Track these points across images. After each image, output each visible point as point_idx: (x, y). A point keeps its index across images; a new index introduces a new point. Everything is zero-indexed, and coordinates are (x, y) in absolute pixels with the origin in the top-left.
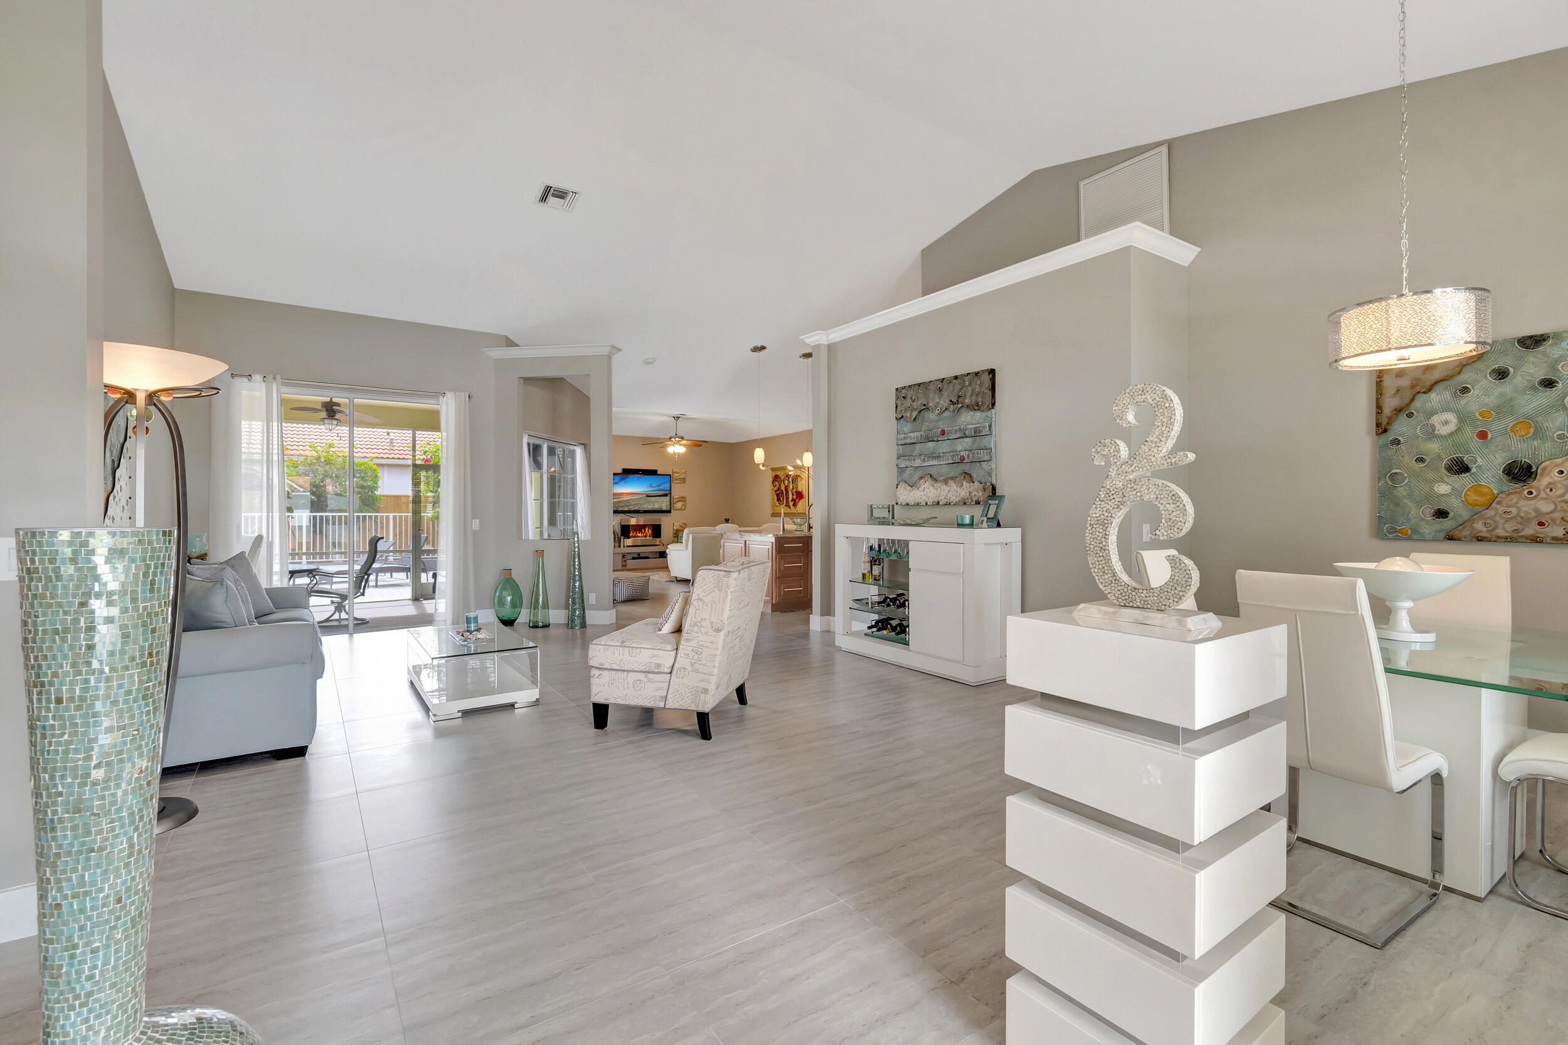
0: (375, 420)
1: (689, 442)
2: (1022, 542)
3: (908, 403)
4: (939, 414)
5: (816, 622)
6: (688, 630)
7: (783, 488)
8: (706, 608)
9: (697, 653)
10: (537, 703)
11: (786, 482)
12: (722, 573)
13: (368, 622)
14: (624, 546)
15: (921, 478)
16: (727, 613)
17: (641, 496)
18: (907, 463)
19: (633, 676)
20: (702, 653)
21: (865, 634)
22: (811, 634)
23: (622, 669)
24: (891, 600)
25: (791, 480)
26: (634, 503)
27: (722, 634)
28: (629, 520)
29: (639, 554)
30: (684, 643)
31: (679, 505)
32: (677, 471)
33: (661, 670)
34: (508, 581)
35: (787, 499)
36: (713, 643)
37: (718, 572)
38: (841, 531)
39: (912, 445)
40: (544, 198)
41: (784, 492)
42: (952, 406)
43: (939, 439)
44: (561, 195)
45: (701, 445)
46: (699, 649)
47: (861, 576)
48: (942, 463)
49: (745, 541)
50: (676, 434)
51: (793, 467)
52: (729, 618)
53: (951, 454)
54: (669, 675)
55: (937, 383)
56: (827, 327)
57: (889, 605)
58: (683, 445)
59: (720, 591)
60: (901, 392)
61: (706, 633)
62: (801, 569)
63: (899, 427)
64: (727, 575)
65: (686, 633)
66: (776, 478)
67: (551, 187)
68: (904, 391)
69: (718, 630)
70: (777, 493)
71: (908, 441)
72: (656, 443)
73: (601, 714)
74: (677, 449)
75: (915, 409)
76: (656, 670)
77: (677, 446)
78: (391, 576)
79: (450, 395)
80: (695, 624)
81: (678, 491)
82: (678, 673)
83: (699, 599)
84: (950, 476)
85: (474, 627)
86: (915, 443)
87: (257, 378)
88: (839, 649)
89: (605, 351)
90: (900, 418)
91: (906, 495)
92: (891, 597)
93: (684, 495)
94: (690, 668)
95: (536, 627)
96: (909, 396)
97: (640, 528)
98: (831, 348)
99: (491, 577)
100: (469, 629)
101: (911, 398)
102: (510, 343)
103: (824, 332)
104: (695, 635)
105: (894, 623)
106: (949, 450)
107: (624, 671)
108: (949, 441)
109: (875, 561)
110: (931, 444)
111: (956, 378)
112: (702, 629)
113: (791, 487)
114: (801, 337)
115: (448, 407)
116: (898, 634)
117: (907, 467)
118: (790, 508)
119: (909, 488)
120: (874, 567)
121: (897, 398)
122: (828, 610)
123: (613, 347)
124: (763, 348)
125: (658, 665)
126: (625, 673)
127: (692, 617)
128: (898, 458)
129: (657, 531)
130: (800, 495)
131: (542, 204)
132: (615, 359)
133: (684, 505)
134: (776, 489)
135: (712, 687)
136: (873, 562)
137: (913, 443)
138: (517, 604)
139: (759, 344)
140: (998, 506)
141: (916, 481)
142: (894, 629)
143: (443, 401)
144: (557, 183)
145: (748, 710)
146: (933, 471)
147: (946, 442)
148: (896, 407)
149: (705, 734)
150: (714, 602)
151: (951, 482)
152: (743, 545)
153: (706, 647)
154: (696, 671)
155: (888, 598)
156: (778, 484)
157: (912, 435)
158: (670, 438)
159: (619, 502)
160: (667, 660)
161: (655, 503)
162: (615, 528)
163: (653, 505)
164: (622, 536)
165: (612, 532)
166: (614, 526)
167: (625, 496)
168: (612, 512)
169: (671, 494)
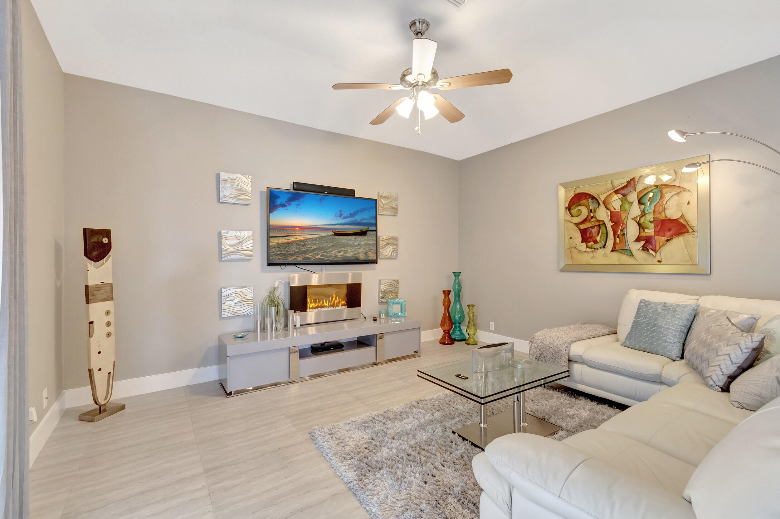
14: (294, 327)
17: (325, 234)
26: (314, 247)
28: (309, 279)
31: (388, 251)
32: (386, 195)
41: (609, 224)
70: (582, 227)
93: (395, 235)
129: (353, 295)
133: (396, 250)
134: (576, 220)
159: (288, 244)
161: (348, 246)
162: (277, 293)
163: (349, 250)
164: (291, 308)
165: (272, 301)
166: (275, 289)
167: (297, 234)
168: (269, 264)
169: (376, 231)
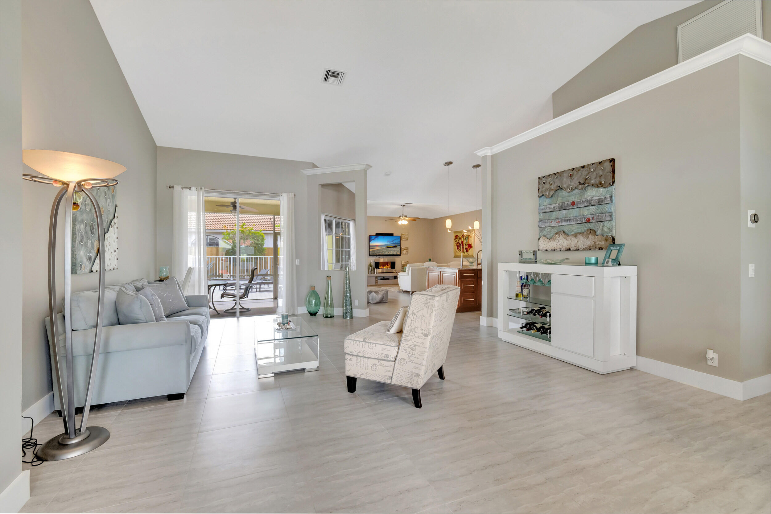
0: (255, 210)
1: (410, 219)
2: (637, 276)
3: (547, 186)
4: (570, 192)
5: (484, 321)
6: (406, 334)
7: (460, 242)
8: (418, 320)
9: (412, 350)
10: (318, 369)
11: (462, 239)
12: (429, 297)
13: (250, 310)
14: (376, 273)
15: (557, 233)
16: (432, 324)
17: (384, 247)
18: (546, 224)
19: (370, 362)
20: (415, 350)
21: (518, 332)
22: (481, 328)
23: (364, 356)
24: (536, 311)
25: (465, 238)
26: (381, 251)
27: (429, 337)
28: (380, 260)
29: (384, 277)
30: (404, 343)
31: (404, 252)
32: (404, 234)
33: (389, 359)
34: (313, 292)
35: (463, 248)
36: (422, 343)
37: (426, 296)
38: (502, 268)
39: (549, 213)
40: (326, 79)
41: (461, 244)
42: (580, 186)
43: (570, 208)
44: (335, 75)
45: (416, 220)
46: (414, 347)
47: (515, 295)
48: (572, 223)
49: (441, 272)
50: (403, 215)
51: (466, 230)
52: (433, 327)
53: (579, 217)
54: (394, 363)
55: (569, 171)
56: (490, 144)
57: (535, 315)
58: (406, 220)
59: (428, 309)
60: (542, 179)
61: (418, 337)
62: (473, 288)
63: (541, 201)
64: (432, 298)
65: (405, 336)
66: (457, 236)
67: (330, 71)
68: (544, 179)
69: (426, 335)
70: (457, 245)
71: (547, 210)
72: (393, 220)
73: (352, 383)
74: (403, 222)
75: (552, 190)
76: (385, 359)
77: (403, 221)
78: (268, 286)
79: (285, 195)
80: (411, 330)
81: (404, 244)
82: (400, 362)
83: (414, 314)
84: (578, 232)
85: (286, 321)
86: (552, 211)
87: (193, 188)
88: (501, 340)
89: (362, 167)
90: (541, 196)
91: (544, 244)
92: (536, 309)
93: (407, 247)
94: (407, 359)
95: (327, 317)
96: (548, 181)
97: (385, 264)
98: (493, 157)
99: (305, 290)
100: (283, 322)
101: (549, 183)
102: (315, 166)
103: (490, 148)
104: (411, 337)
105: (538, 326)
106: (578, 215)
107: (365, 357)
108: (578, 209)
109: (525, 286)
110: (564, 211)
111: (583, 167)
112: (415, 334)
113: (465, 242)
114: (474, 152)
115: (284, 202)
116: (542, 333)
117: (546, 227)
118: (464, 253)
119: (547, 240)
120: (524, 290)
121: (539, 183)
122: (492, 314)
123: (367, 165)
124: (451, 163)
125: (387, 356)
126: (366, 359)
127: (409, 326)
128: (540, 221)
129: (393, 265)
130: (470, 246)
131: (325, 82)
132: (369, 172)
133: (407, 252)
134: (456, 243)
135: (422, 373)
136: (523, 286)
137: (550, 212)
138: (318, 304)
139: (449, 161)
140: (619, 251)
141: (553, 236)
142: (538, 330)
143: (281, 198)
144: (333, 68)
145: (445, 384)
146: (566, 229)
147: (576, 209)
148: (539, 190)
149: (418, 404)
150: (424, 316)
151: (580, 236)
152: (439, 274)
153: (418, 346)
154: (411, 361)
155: (534, 310)
156: (457, 240)
157: (550, 206)
158: (400, 217)
159: (375, 250)
160: (392, 352)
161: (391, 251)
162: (372, 263)
163: (391, 252)
164: (375, 267)
165: (370, 265)
166: (371, 262)
167: (377, 247)
168: (370, 255)
169: (400, 246)
